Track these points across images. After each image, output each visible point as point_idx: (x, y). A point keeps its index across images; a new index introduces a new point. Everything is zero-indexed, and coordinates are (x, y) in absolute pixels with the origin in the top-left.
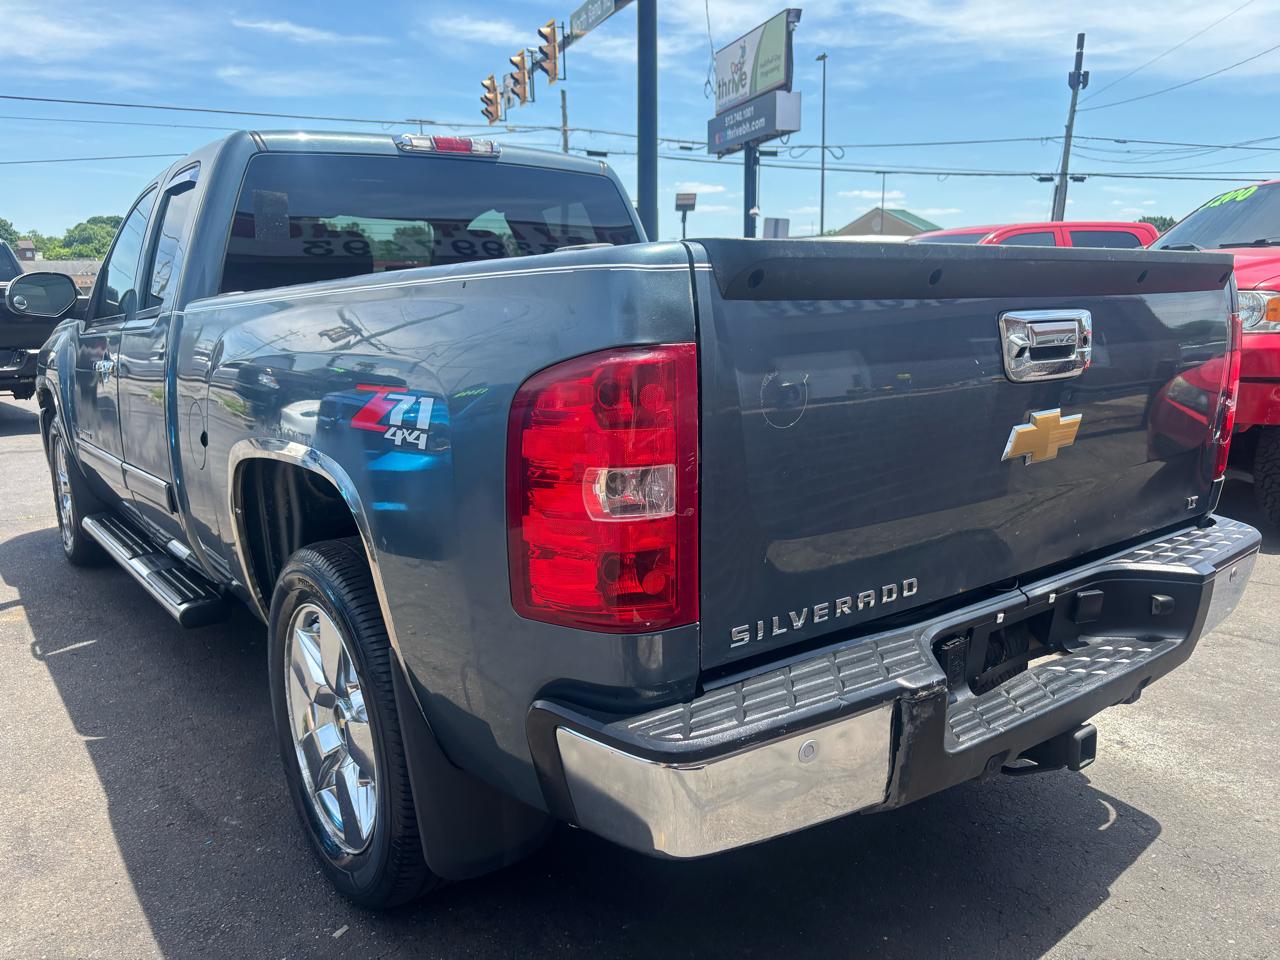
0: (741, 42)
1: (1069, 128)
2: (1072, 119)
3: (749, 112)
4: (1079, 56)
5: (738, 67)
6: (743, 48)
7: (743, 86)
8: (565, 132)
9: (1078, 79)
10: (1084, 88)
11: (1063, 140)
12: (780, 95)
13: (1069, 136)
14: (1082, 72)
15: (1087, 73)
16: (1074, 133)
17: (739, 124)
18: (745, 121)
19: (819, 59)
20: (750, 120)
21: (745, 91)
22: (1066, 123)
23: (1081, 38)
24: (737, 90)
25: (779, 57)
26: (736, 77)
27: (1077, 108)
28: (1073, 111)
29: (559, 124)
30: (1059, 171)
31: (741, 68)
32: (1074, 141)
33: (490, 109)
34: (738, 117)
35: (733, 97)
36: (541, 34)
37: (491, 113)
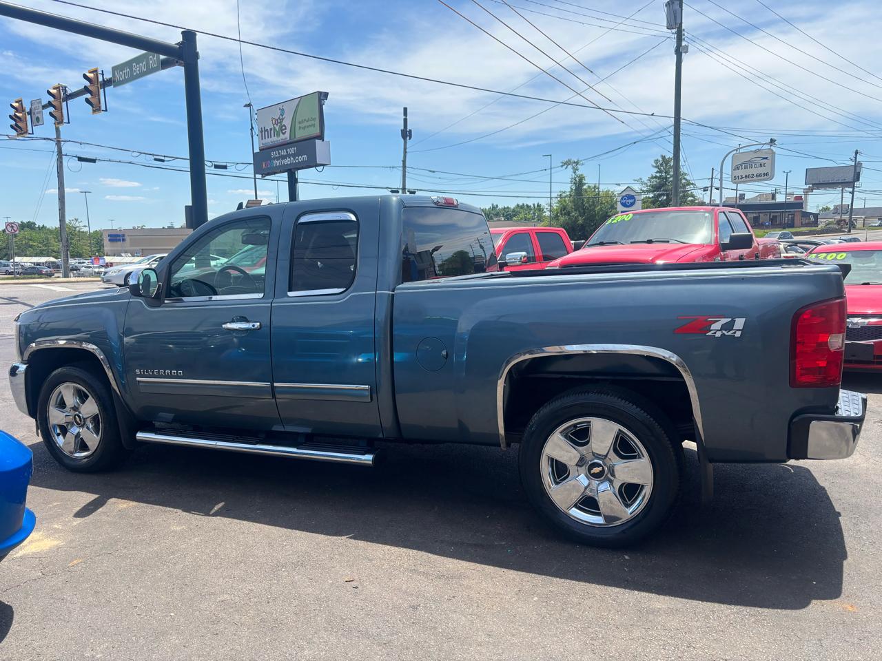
0: (281, 106)
1: (404, 162)
2: (405, 156)
3: (292, 150)
4: (405, 121)
5: (279, 121)
6: (282, 110)
7: (284, 134)
8: (58, 143)
9: (406, 134)
10: (410, 139)
11: (401, 169)
12: (318, 142)
13: (404, 167)
14: (408, 130)
15: (410, 131)
16: (407, 164)
17: (284, 157)
18: (289, 156)
19: (246, 106)
20: (294, 156)
21: (286, 137)
22: (402, 159)
23: (405, 109)
24: (278, 136)
25: (314, 119)
26: (277, 128)
27: (407, 150)
28: (405, 152)
29: (54, 136)
30: (401, 187)
31: (281, 122)
32: (407, 170)
33: (19, 124)
34: (283, 153)
35: (274, 139)
36: (85, 77)
37: (20, 128)
